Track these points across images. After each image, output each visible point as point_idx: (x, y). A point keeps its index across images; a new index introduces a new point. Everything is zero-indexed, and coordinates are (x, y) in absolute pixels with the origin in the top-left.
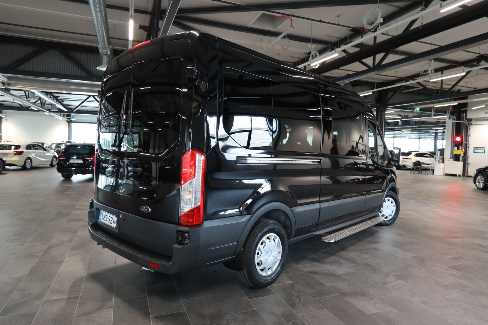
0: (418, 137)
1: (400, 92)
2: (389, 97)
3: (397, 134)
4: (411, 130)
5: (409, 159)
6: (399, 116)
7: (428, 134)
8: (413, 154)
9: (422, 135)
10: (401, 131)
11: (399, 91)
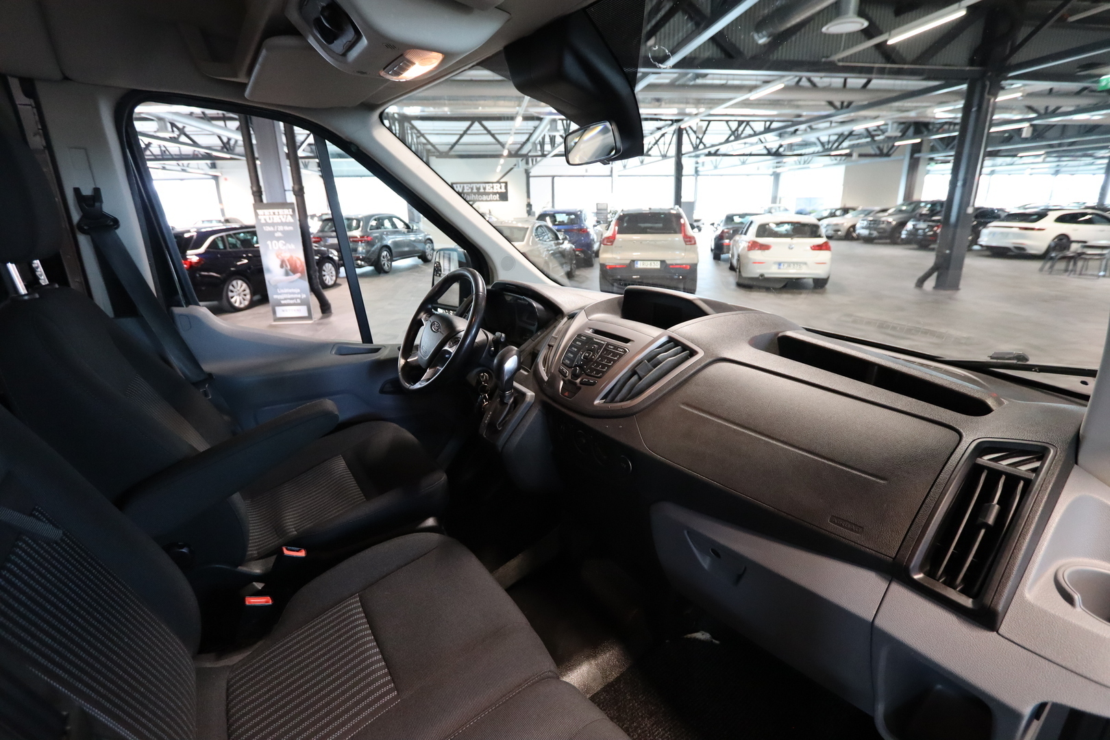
0: (1053, 171)
1: (1062, 19)
2: (1020, 39)
3: (1000, 165)
4: (1047, 153)
5: (1039, 229)
6: (1027, 113)
7: (1089, 160)
8: (1053, 215)
9: (1066, 166)
10: (1015, 156)
11: (1056, 18)
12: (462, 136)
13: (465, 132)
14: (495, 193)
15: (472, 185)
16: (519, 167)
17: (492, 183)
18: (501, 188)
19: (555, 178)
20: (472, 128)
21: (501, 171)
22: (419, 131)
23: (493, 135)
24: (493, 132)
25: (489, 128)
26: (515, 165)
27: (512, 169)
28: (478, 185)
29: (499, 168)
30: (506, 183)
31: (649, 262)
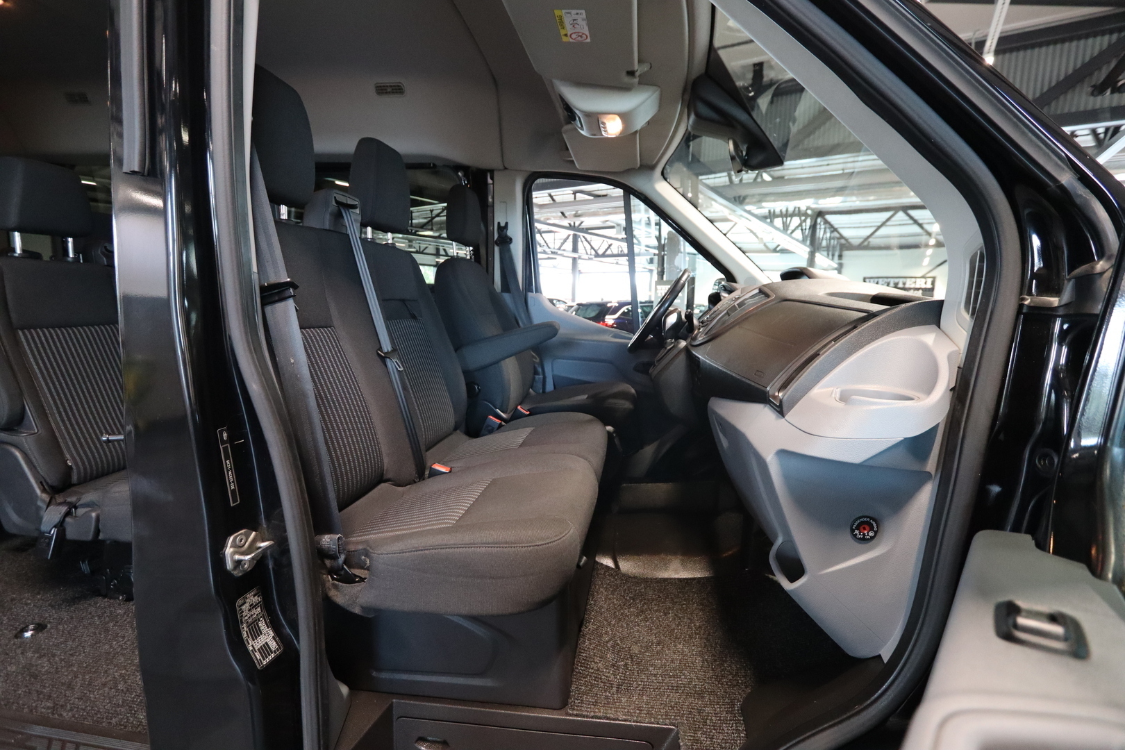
12: (879, 228)
13: (883, 224)
14: (918, 289)
15: (889, 280)
17: (915, 278)
18: (926, 283)
20: (893, 219)
22: (832, 226)
23: (920, 225)
24: (920, 222)
25: (916, 218)
28: (896, 280)
29: (926, 261)
30: (934, 279)
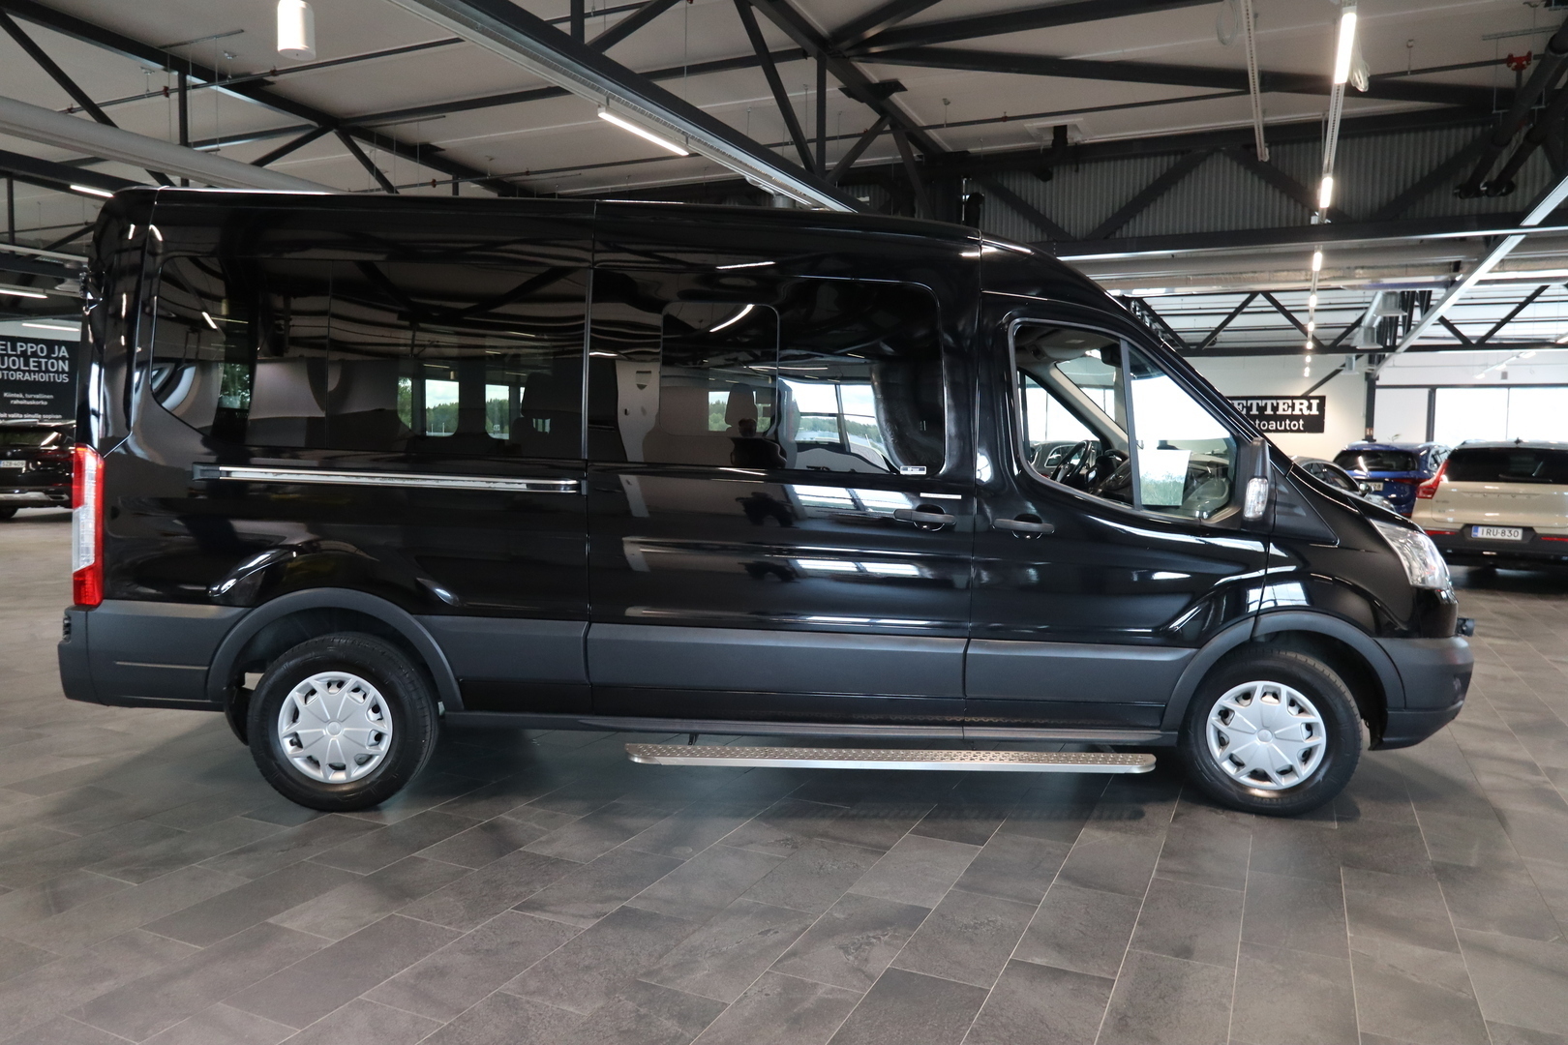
14: (1297, 418)
15: (1249, 402)
16: (1351, 368)
17: (1293, 398)
18: (1310, 407)
19: (1438, 391)
20: (1250, 305)
21: (1312, 376)
23: (1288, 314)
24: (1288, 309)
25: (1282, 303)
26: (1344, 366)
27: (1337, 372)
28: (1262, 403)
29: (1307, 372)
30: (1322, 400)
31: (1500, 530)
